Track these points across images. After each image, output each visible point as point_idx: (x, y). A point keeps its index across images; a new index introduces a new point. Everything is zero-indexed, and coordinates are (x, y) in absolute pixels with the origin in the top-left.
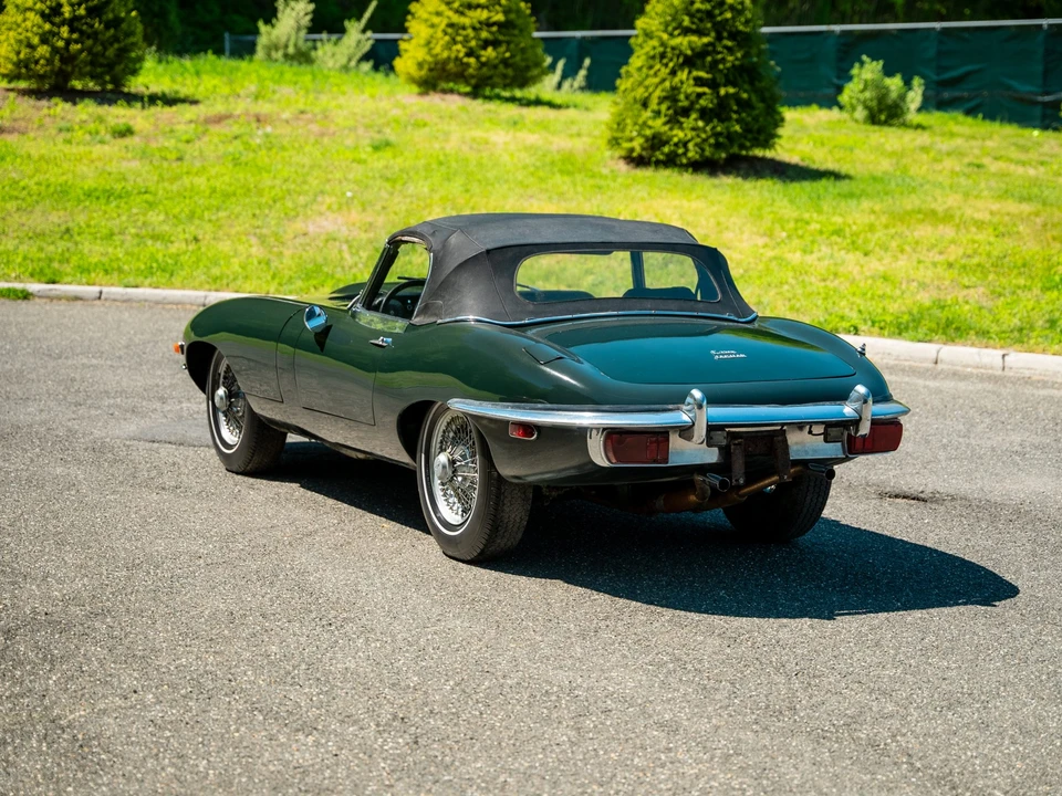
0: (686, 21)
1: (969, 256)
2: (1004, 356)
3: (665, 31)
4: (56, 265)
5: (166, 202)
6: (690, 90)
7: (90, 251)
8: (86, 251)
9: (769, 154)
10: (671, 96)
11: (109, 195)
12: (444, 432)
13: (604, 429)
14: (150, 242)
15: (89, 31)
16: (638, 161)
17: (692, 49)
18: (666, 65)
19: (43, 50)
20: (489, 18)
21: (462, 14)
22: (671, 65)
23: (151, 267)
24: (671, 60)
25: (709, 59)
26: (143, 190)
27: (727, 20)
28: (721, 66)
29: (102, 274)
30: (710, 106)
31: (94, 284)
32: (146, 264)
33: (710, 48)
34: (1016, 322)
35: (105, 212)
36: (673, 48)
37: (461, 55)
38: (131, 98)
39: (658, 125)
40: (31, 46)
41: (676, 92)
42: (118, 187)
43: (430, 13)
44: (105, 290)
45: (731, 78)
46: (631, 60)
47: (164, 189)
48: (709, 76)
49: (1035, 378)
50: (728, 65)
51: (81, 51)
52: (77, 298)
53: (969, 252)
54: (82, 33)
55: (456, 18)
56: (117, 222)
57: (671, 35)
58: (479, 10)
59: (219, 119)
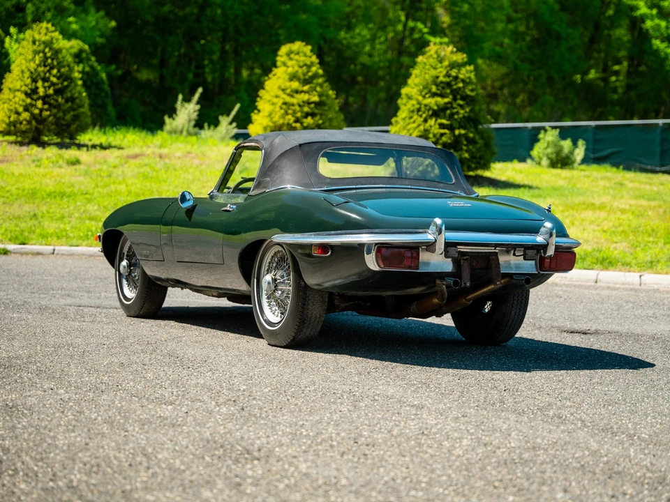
0: (434, 89)
1: (616, 227)
2: (640, 276)
3: (421, 95)
4: (26, 234)
5: (98, 199)
6: (436, 131)
7: (49, 226)
8: (46, 226)
9: (487, 174)
11: (62, 195)
12: (270, 263)
13: (376, 244)
14: (87, 222)
15: (55, 103)
17: (438, 106)
18: (421, 116)
19: (26, 115)
20: (309, 99)
21: (292, 96)
22: (424, 116)
23: (88, 235)
24: (424, 113)
25: (448, 112)
26: (84, 192)
27: (460, 88)
28: (456, 117)
29: (55, 239)
30: (449, 141)
31: (50, 245)
32: (84, 233)
33: (449, 105)
34: (648, 259)
35: (60, 205)
36: (426, 105)
37: (291, 121)
38: (79, 146)
40: (18, 113)
41: (427, 133)
42: (68, 190)
43: (272, 96)
44: (57, 248)
45: (462, 124)
46: (398, 114)
47: (98, 192)
48: (448, 123)
49: (661, 289)
50: (461, 116)
51: (49, 116)
52: (39, 254)
53: (616, 224)
54: (50, 105)
55: (288, 99)
56: (67, 210)
57: (424, 97)
58: (303, 94)
59: (136, 156)
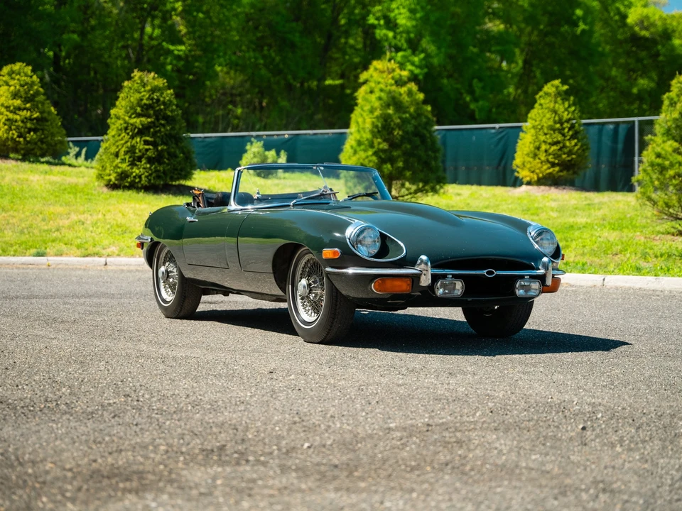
0: (139, 110)
3: (127, 115)
6: (141, 147)
9: (189, 183)
10: (131, 150)
16: (113, 187)
17: (142, 125)
18: (128, 134)
20: (31, 116)
21: (15, 113)
22: (131, 133)
24: (131, 131)
25: (152, 130)
27: (161, 110)
28: (159, 134)
30: (154, 156)
33: (152, 125)
36: (132, 125)
37: (15, 136)
39: (125, 166)
41: (134, 148)
45: (165, 140)
46: (108, 132)
48: (152, 139)
50: (163, 133)
55: (11, 116)
57: (130, 117)
58: (25, 111)
